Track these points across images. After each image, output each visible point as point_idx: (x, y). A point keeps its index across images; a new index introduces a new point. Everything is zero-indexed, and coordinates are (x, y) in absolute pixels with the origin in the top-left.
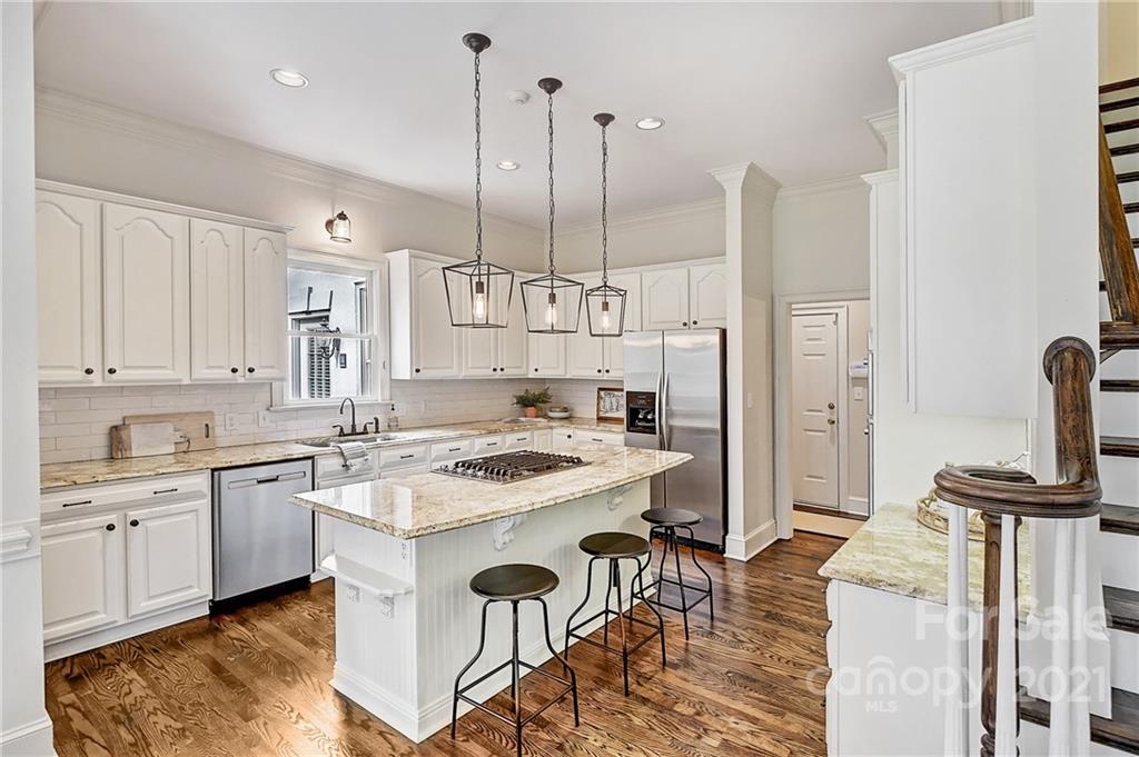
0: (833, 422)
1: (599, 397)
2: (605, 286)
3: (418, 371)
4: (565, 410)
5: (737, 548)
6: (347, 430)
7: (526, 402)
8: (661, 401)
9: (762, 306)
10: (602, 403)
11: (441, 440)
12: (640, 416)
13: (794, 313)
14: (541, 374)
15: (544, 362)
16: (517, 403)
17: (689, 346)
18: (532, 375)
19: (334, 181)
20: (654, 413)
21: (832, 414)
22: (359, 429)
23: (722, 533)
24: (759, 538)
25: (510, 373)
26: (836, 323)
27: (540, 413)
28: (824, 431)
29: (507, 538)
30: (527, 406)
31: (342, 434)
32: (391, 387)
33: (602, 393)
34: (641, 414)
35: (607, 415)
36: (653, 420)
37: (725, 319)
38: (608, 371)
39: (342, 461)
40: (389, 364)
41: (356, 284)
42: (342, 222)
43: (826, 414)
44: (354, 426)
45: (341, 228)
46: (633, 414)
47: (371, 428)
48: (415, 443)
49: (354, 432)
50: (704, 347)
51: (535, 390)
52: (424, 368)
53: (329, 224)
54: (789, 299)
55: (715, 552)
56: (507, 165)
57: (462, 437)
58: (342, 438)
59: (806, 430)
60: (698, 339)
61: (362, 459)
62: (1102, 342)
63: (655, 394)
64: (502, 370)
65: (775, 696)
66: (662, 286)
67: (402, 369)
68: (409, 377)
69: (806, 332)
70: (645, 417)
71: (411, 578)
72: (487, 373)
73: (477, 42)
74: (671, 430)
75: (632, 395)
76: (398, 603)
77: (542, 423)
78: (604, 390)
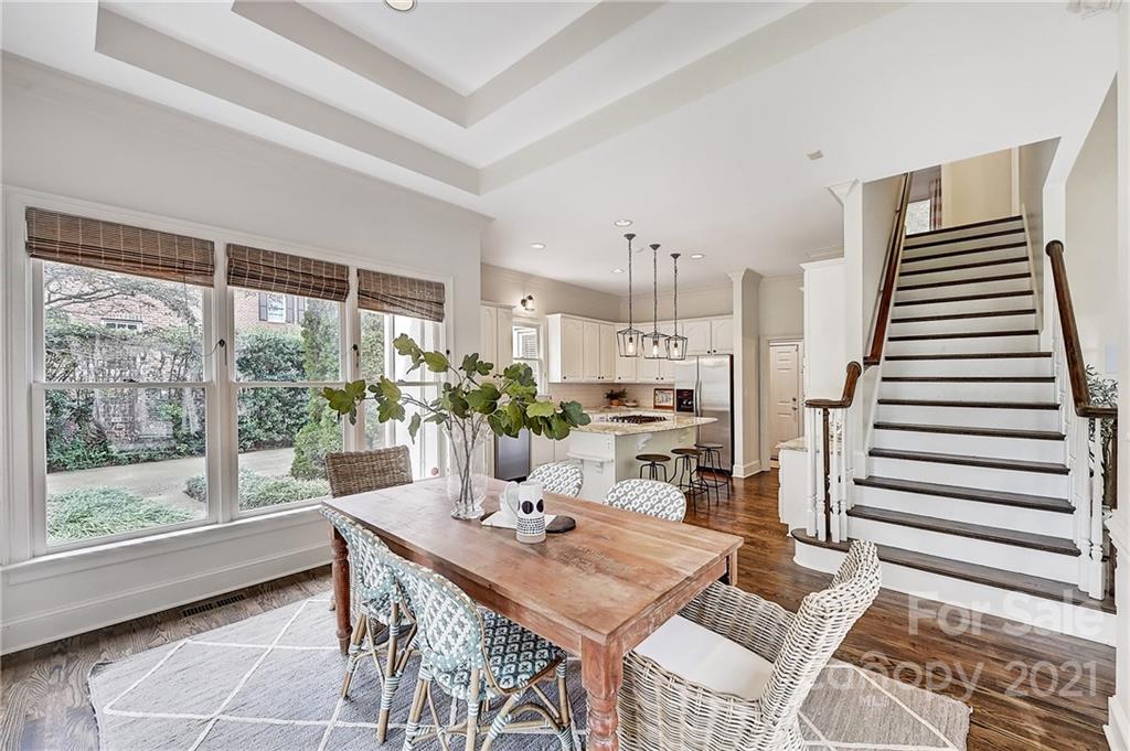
0: (795, 408)
1: (655, 394)
2: (676, 335)
3: (565, 378)
4: (635, 401)
5: (739, 472)
7: (612, 397)
8: (696, 395)
9: (753, 342)
10: (657, 398)
13: (771, 344)
14: (623, 381)
15: (623, 374)
16: (607, 397)
17: (713, 365)
18: (617, 381)
19: (525, 279)
20: (693, 401)
21: (795, 404)
23: (731, 464)
24: (751, 467)
25: (606, 380)
26: (797, 350)
27: (621, 403)
28: (791, 414)
29: (644, 445)
30: (613, 399)
32: (549, 387)
33: (657, 392)
34: (685, 401)
35: (661, 404)
36: (692, 404)
37: (733, 349)
38: (662, 379)
40: (547, 375)
42: (530, 301)
43: (791, 404)
45: (530, 304)
46: (680, 402)
50: (720, 365)
51: (616, 390)
52: (568, 377)
53: (524, 302)
54: (768, 338)
55: (728, 474)
56: (618, 271)
59: (779, 413)
60: (718, 360)
62: (864, 363)
63: (693, 390)
64: (603, 378)
65: (759, 513)
66: (695, 330)
67: (556, 377)
68: (559, 381)
69: (778, 355)
70: (687, 404)
71: (612, 456)
72: (595, 380)
73: (630, 237)
74: (702, 411)
75: (680, 392)
76: (605, 466)
77: (625, 408)
78: (659, 390)
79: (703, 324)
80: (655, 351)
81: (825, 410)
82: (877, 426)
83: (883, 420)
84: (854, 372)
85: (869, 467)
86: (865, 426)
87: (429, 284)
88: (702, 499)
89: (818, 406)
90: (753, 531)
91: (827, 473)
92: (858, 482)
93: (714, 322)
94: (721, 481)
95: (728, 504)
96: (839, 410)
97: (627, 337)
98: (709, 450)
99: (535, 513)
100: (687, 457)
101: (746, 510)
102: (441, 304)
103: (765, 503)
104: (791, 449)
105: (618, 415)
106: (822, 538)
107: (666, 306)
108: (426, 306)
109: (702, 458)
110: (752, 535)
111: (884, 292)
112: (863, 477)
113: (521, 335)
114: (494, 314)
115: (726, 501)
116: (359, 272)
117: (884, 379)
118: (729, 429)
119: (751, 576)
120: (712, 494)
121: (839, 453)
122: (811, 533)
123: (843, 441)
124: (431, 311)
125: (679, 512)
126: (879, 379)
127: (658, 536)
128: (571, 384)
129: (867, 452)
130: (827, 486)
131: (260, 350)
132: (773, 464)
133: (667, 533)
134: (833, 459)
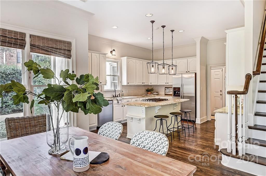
0: (221, 95)
1: (165, 90)
2: (172, 65)
3: (128, 83)
4: (157, 92)
5: (198, 121)
6: (115, 96)
7: (148, 91)
8: (181, 90)
9: (204, 68)
10: (166, 91)
11: (134, 98)
12: (176, 93)
13: (212, 69)
14: (152, 84)
15: (152, 81)
16: (146, 91)
17: (188, 77)
18: (150, 84)
19: (112, 42)
20: (180, 92)
21: (221, 93)
22: (117, 96)
23: (195, 118)
24: (203, 119)
25: (146, 84)
26: (222, 71)
27: (151, 93)
28: (219, 97)
29: (158, 111)
30: (148, 92)
31: (113, 97)
32: (122, 87)
33: (166, 88)
34: (177, 92)
35: (167, 94)
36: (180, 93)
37: (196, 70)
38: (168, 83)
39: (117, 101)
40: (121, 82)
41: (110, 64)
42: (114, 51)
43: (220, 93)
44: (115, 95)
45: (114, 53)
47: (119, 96)
48: (129, 98)
49: (116, 97)
50: (191, 77)
51: (150, 88)
52: (129, 83)
53: (111, 52)
54: (210, 66)
55: (194, 122)
56: (149, 38)
57: (137, 98)
58: (114, 98)
59: (215, 97)
60: (190, 75)
61: (121, 101)
62: (253, 74)
63: (180, 88)
64: (144, 83)
65: (206, 140)
66: (181, 63)
67: (125, 83)
68: (126, 85)
69: (215, 73)
70: (178, 93)
71: (144, 116)
72: (141, 84)
73: (153, 22)
74: (183, 96)
75: (174, 88)
76: (141, 121)
77: (153, 95)
78: (167, 88)
79: (184, 61)
80: (163, 71)
81: (236, 95)
82: (258, 102)
83: (261, 99)
84: (248, 78)
85: (255, 121)
86: (253, 102)
87: (64, 42)
88: (183, 133)
89: (233, 94)
90: (203, 148)
91: (236, 124)
92: (250, 128)
93: (188, 59)
94: (191, 125)
95: (193, 136)
96: (242, 95)
97: (151, 65)
98: (186, 112)
99: (82, 155)
100: (176, 116)
101: (201, 138)
102: (70, 51)
103: (209, 135)
104: (220, 112)
105: (150, 98)
106: (234, 153)
107: (168, 53)
108: (62, 52)
109: (183, 116)
110: (203, 150)
111: (261, 43)
112: (252, 125)
113: (112, 66)
114: (98, 57)
115: (192, 134)
116: (31, 36)
117: (261, 82)
118: (195, 103)
119: (202, 171)
120: (187, 131)
121: (242, 114)
122: (229, 151)
123: (244, 108)
124: (65, 54)
125: (165, 149)
126: (258, 81)
127: (150, 166)
128: (131, 86)
129: (254, 113)
130: (236, 130)
131: (14, 74)
132: (212, 117)
133: (155, 164)
134: (239, 117)
